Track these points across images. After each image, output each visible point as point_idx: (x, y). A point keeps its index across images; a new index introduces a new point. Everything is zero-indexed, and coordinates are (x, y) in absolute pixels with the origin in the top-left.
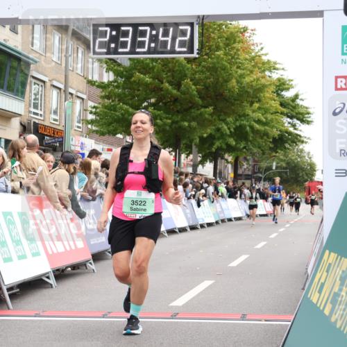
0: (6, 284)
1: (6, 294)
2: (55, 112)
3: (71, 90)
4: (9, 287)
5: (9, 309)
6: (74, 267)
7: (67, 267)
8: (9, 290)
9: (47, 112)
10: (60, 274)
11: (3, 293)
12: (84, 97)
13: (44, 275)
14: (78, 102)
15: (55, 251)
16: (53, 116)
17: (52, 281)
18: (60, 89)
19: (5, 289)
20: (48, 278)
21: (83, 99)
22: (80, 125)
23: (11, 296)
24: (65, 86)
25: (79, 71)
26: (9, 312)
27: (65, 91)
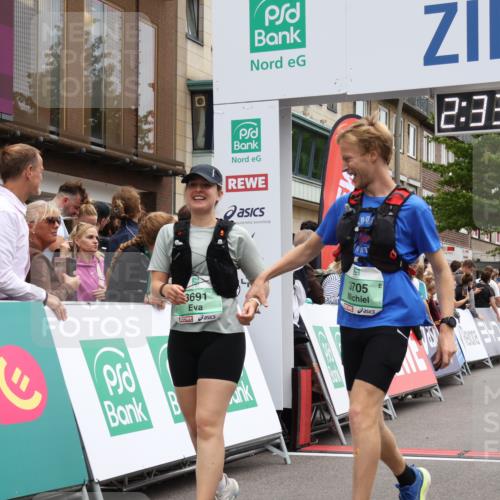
0: (338, 413)
1: (338, 425)
3: (402, 178)
4: (342, 417)
5: (342, 444)
6: (417, 394)
7: (407, 395)
8: (341, 421)
10: (400, 403)
11: (334, 425)
12: (418, 184)
17: (391, 411)
19: (336, 420)
20: (386, 407)
21: (416, 188)
23: (342, 427)
24: (395, 173)
25: (411, 154)
26: (342, 448)
27: (395, 178)
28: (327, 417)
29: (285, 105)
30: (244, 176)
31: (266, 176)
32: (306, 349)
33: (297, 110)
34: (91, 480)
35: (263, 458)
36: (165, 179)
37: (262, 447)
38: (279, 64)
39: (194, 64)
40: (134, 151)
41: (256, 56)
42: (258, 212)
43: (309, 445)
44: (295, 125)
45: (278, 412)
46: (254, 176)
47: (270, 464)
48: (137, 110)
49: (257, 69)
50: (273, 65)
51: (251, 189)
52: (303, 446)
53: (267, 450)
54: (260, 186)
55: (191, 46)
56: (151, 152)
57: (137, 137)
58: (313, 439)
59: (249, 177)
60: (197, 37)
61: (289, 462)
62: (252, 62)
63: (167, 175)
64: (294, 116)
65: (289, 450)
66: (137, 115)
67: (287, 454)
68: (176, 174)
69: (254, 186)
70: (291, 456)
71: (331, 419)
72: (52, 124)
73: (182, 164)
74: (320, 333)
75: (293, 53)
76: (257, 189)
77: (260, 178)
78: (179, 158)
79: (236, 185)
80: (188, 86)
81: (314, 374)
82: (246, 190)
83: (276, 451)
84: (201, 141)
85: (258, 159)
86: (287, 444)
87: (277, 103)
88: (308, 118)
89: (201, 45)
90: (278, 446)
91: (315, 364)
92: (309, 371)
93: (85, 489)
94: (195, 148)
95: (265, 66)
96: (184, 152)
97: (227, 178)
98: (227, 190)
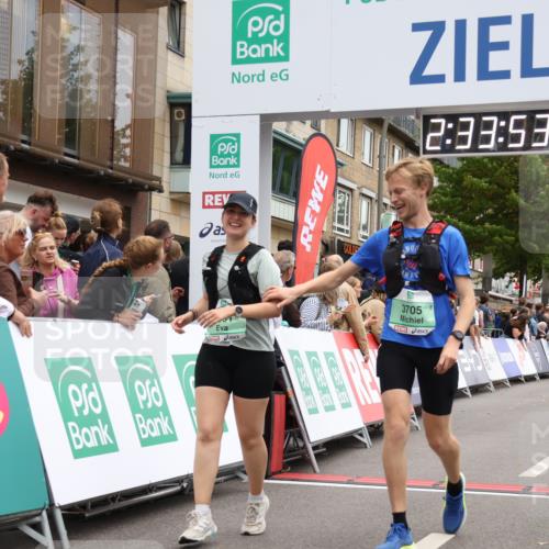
0: (312, 440)
1: (312, 453)
2: (365, 228)
3: (385, 201)
4: (314, 444)
5: (315, 472)
8: (314, 448)
9: (355, 228)
10: (376, 431)
11: (307, 452)
13: (356, 431)
15: (370, 403)
16: (362, 233)
17: (366, 439)
18: (371, 198)
19: (310, 447)
20: (361, 435)
23: (316, 455)
24: (379, 195)
26: (315, 477)
27: (378, 201)
28: (301, 444)
29: (267, 120)
30: (222, 193)
32: (281, 372)
33: (279, 126)
34: (52, 504)
35: (233, 485)
36: (141, 194)
37: (232, 473)
38: (261, 78)
39: (175, 75)
40: (109, 163)
41: (237, 69)
43: (280, 472)
44: (276, 141)
47: (239, 491)
48: (113, 121)
49: (239, 81)
50: (255, 78)
52: (274, 474)
53: (237, 477)
55: (171, 57)
56: (127, 165)
57: (112, 149)
58: (285, 466)
59: (226, 193)
60: (178, 47)
62: (233, 74)
63: (143, 189)
64: (276, 132)
66: (113, 127)
68: (152, 189)
71: (305, 447)
72: (24, 132)
73: (159, 179)
74: (295, 357)
75: (276, 67)
78: (156, 172)
79: (213, 201)
80: (168, 98)
81: (288, 400)
84: (179, 156)
85: (236, 175)
87: (258, 118)
88: (290, 135)
89: (182, 56)
91: (289, 389)
92: (284, 396)
93: (44, 513)
94: (173, 163)
95: (246, 79)
96: (161, 167)
97: (204, 194)
98: (204, 207)
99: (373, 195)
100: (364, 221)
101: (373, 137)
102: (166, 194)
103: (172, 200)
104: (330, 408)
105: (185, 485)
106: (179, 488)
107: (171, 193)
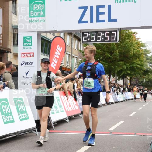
0: (52, 121)
1: (53, 125)
2: (68, 63)
3: (73, 55)
5: (53, 130)
6: (75, 116)
7: (73, 116)
8: (53, 123)
9: (65, 63)
10: (71, 118)
11: (51, 125)
12: (78, 57)
13: (65, 118)
14: (75, 59)
15: (69, 110)
16: (67, 64)
17: (68, 121)
18: (69, 55)
19: (52, 123)
20: (66, 119)
21: (77, 58)
22: (76, 67)
23: (54, 125)
24: (71, 54)
25: (76, 48)
26: (54, 131)
27: (71, 55)
28: (50, 122)
29: (39, 33)
30: (27, 53)
31: (33, 53)
33: (44, 35)
35: (31, 134)
36: (5, 53)
37: (30, 131)
38: (37, 21)
42: (31, 63)
44: (42, 38)
45: (35, 121)
46: (30, 53)
47: (33, 136)
49: (31, 22)
51: (29, 57)
53: (32, 132)
54: (31, 56)
55: (14, 16)
56: (1, 45)
59: (28, 53)
60: (15, 13)
61: (38, 135)
62: (30, 20)
64: (42, 36)
65: (38, 132)
67: (38, 133)
68: (8, 52)
69: (30, 56)
70: (39, 134)
71: (51, 123)
73: (10, 49)
76: (31, 57)
77: (32, 54)
78: (9, 47)
79: (25, 55)
80: (12, 27)
82: (27, 57)
83: (34, 132)
84: (16, 43)
85: (31, 48)
86: (37, 130)
87: (37, 32)
88: (47, 37)
89: (16, 15)
90: (35, 131)
94: (14, 45)
95: (33, 21)
96: (11, 46)
97: (22, 53)
98: (22, 57)
99: (70, 54)
100: (67, 61)
101: (70, 38)
102: (12, 53)
103: (14, 55)
104: (58, 112)
105: (17, 134)
106: (15, 135)
107: (14, 53)
